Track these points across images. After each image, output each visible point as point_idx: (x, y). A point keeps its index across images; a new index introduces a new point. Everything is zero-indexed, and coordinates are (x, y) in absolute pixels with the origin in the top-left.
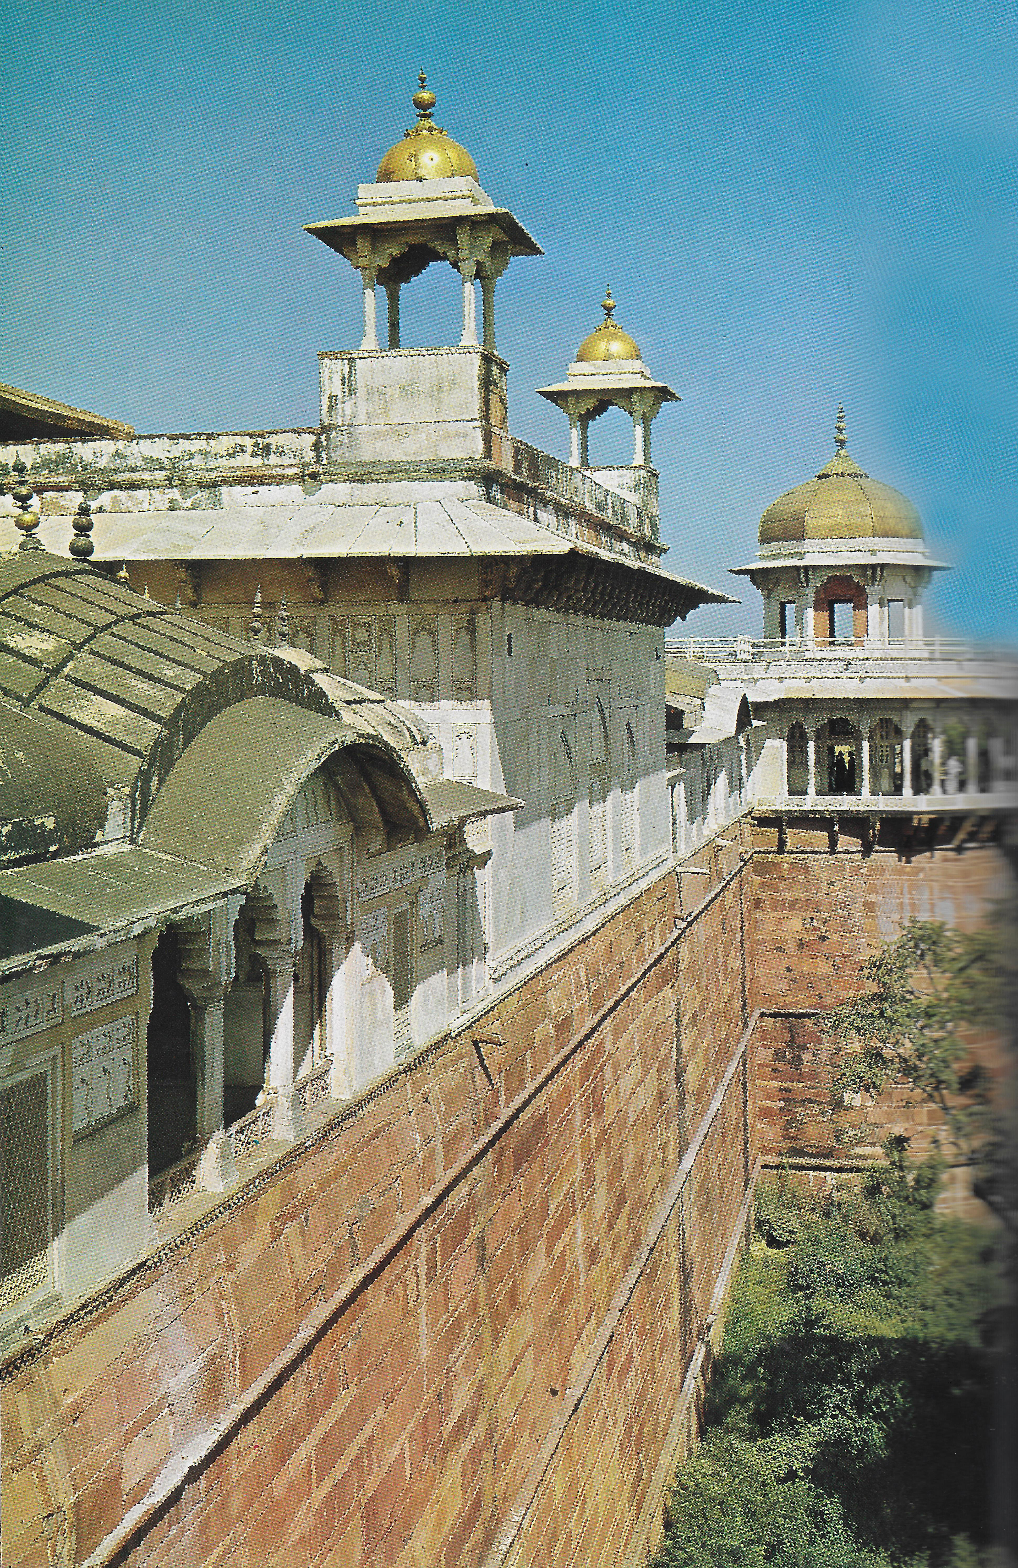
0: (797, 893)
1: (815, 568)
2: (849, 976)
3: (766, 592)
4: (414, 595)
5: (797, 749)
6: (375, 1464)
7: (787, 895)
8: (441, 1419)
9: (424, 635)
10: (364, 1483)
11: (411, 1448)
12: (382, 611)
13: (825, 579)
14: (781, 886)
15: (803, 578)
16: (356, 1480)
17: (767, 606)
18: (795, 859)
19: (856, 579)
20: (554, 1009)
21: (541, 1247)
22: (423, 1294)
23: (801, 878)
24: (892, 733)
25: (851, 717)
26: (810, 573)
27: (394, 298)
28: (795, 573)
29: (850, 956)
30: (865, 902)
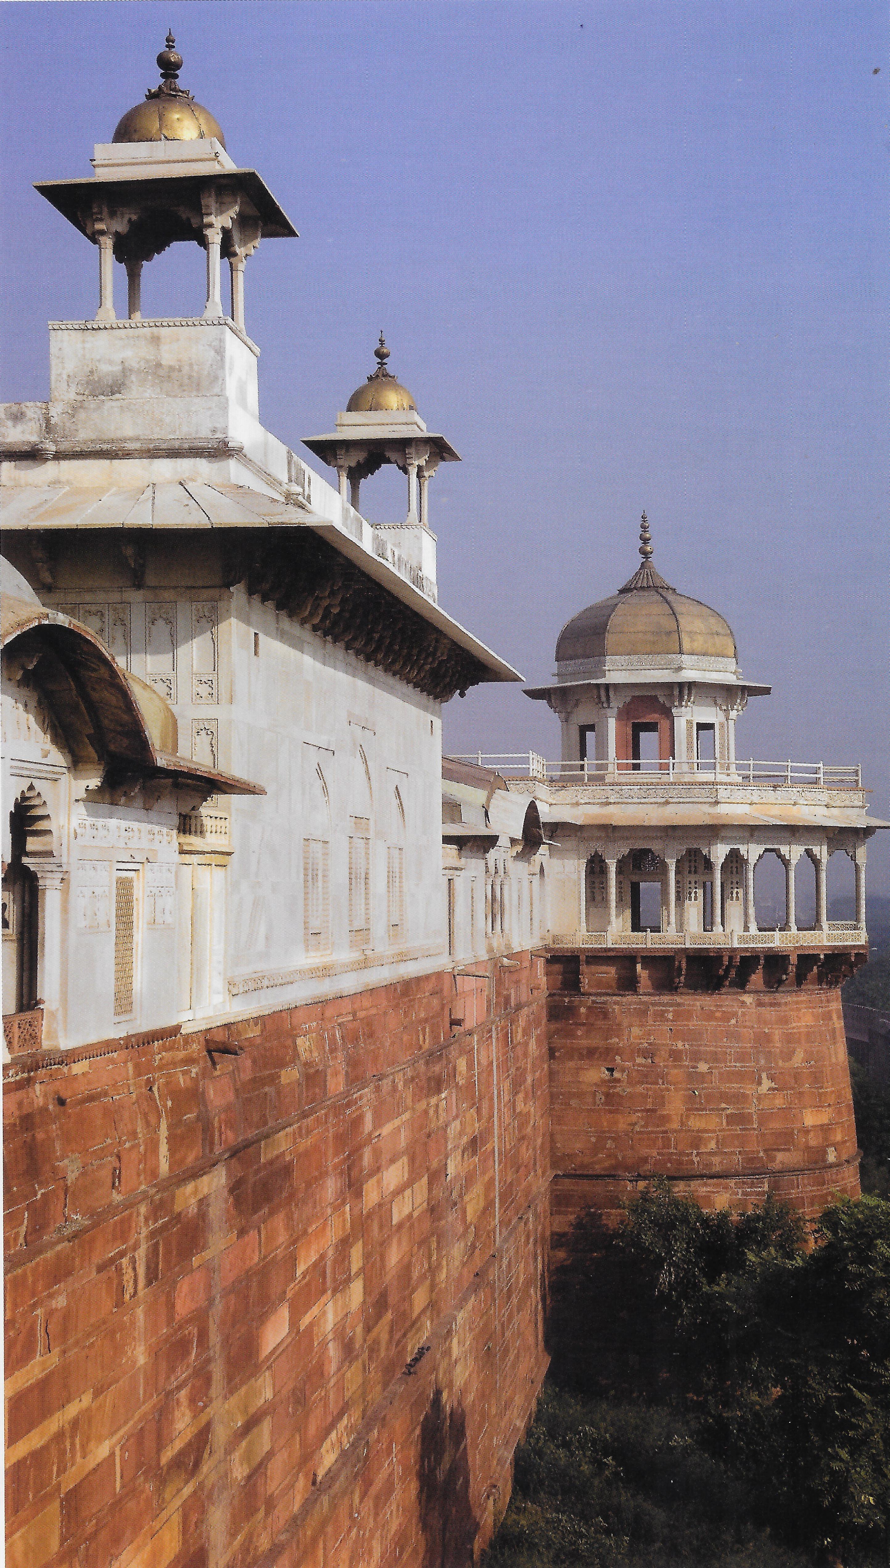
0: (595, 1041)
1: (616, 686)
2: (652, 1132)
3: (563, 715)
4: (151, 579)
5: (596, 885)
6: (78, 1454)
7: (584, 1042)
8: (160, 1446)
9: (160, 623)
10: (65, 1470)
11: (122, 1457)
12: (115, 597)
13: (628, 699)
14: (579, 1033)
15: (604, 699)
16: (56, 1460)
17: (566, 733)
18: (594, 1002)
19: (661, 700)
20: (304, 1056)
21: (284, 1312)
22: (141, 1293)
23: (599, 1023)
24: (701, 868)
25: (656, 846)
26: (611, 694)
27: (134, 276)
28: (595, 692)
29: (653, 1111)
30: (671, 1050)
